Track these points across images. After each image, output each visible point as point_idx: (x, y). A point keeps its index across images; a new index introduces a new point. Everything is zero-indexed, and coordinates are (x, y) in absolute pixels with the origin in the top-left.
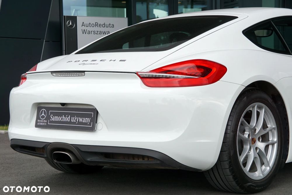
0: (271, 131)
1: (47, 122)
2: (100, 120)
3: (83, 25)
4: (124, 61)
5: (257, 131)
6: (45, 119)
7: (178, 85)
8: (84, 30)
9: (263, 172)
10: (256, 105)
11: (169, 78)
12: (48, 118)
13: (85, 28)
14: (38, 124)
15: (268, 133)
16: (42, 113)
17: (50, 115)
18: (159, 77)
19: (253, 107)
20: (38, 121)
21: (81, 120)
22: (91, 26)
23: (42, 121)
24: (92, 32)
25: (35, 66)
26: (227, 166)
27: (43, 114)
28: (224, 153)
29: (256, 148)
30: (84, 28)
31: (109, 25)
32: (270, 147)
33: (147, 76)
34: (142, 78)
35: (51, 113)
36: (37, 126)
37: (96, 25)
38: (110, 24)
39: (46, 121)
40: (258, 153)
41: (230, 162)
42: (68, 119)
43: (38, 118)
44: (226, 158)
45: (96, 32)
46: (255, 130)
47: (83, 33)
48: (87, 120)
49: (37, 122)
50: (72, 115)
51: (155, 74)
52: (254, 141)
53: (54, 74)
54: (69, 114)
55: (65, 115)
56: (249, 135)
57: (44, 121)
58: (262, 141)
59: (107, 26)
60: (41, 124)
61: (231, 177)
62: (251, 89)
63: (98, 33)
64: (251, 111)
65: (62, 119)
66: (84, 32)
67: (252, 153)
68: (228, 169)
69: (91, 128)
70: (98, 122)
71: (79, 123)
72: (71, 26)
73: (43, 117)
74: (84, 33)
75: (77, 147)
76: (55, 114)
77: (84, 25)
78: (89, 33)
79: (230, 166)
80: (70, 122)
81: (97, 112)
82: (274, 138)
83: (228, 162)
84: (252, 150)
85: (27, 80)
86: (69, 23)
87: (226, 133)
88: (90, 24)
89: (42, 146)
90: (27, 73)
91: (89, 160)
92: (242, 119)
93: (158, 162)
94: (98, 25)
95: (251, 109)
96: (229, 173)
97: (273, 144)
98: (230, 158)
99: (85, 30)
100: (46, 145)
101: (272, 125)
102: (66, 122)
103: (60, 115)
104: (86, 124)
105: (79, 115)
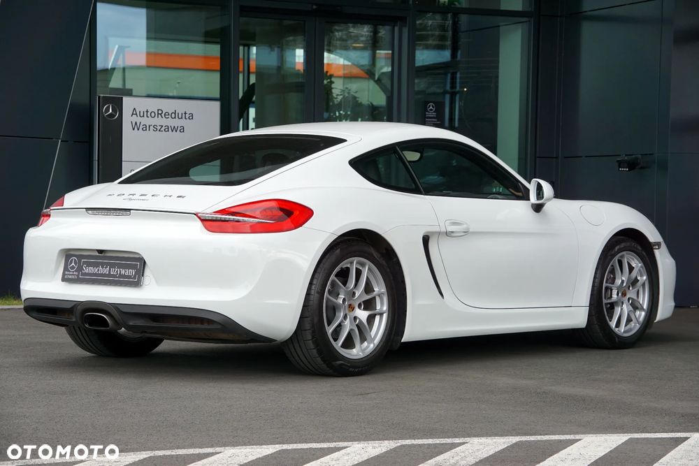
0: (379, 296)
1: (79, 274)
2: (147, 272)
3: (134, 113)
4: (183, 197)
5: (357, 295)
6: (76, 271)
7: (249, 231)
8: (136, 123)
9: (363, 351)
10: (356, 260)
11: (238, 221)
12: (80, 269)
13: (138, 120)
14: (66, 277)
15: (375, 298)
16: (71, 263)
17: (83, 264)
18: (225, 221)
19: (352, 263)
20: (66, 273)
21: (123, 272)
22: (149, 115)
23: (71, 273)
24: (152, 128)
25: (61, 199)
26: (309, 337)
27: (73, 264)
28: (306, 319)
29: (355, 318)
30: (135, 119)
31: (184, 115)
32: (377, 318)
33: (210, 218)
34: (203, 220)
35: (84, 263)
36: (64, 279)
37: (158, 114)
38: (185, 113)
39: (76, 273)
40: (357, 325)
41: (313, 332)
42: (106, 271)
43: (66, 269)
44: (307, 326)
45: (159, 128)
46: (354, 293)
47: (134, 129)
48: (131, 272)
49: (64, 274)
50: (112, 266)
51: (219, 216)
52: (351, 308)
53: (90, 212)
54: (107, 264)
55: (103, 265)
56: (344, 300)
57: (75, 273)
58: (365, 309)
59: (180, 117)
60: (70, 277)
61: (315, 351)
62: (349, 240)
63: (163, 129)
64: (348, 269)
65: (98, 270)
66: (135, 126)
67: (347, 322)
68: (310, 341)
69: (136, 282)
70: (145, 274)
71: (121, 276)
72: (111, 116)
73: (73, 267)
74: (136, 128)
75: (116, 306)
76: (89, 265)
77: (136, 114)
78: (145, 128)
79: (313, 337)
80: (109, 275)
81: (145, 262)
82: (383, 306)
83: (310, 331)
84: (348, 319)
85: (51, 218)
86: (107, 110)
87: (308, 294)
88: (147, 112)
89: (70, 307)
90: (52, 208)
91: (131, 324)
92: (332, 277)
93: (219, 327)
94: (163, 115)
95: (349, 266)
96: (312, 346)
97: (381, 314)
98: (313, 326)
99: (138, 124)
100: (75, 305)
101: (380, 288)
102: (104, 275)
103: (96, 265)
104: (129, 277)
105: (121, 266)
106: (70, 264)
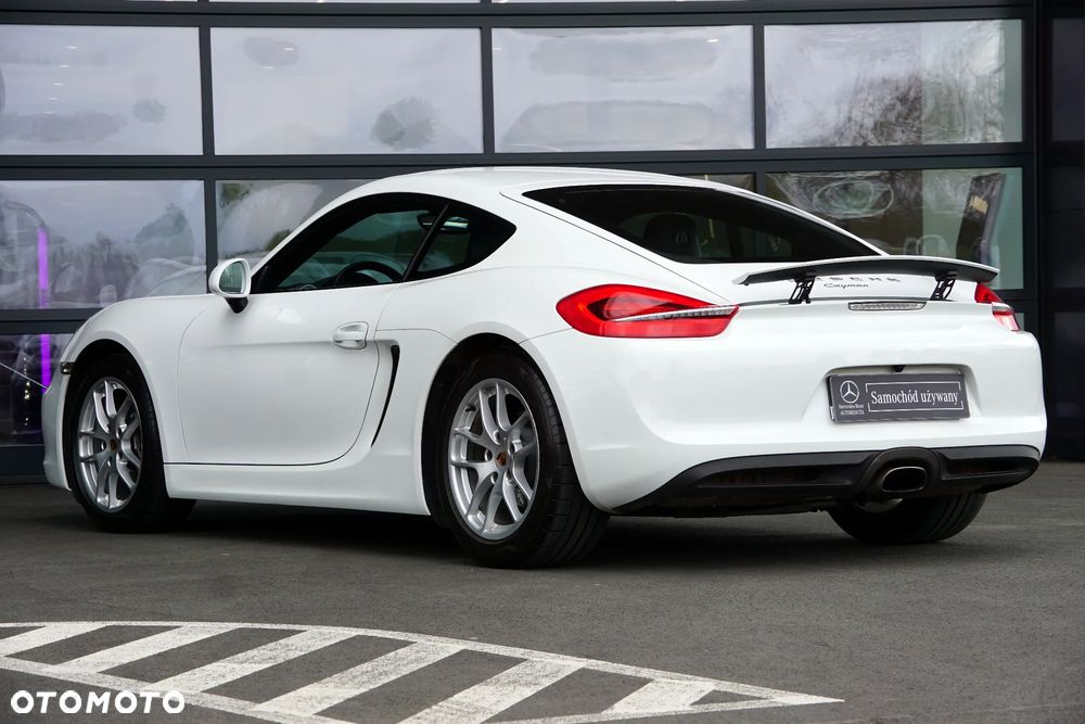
1: (865, 409)
6: (859, 403)
12: (865, 399)
14: (842, 413)
17: (870, 391)
20: (841, 407)
21: (940, 398)
23: (851, 407)
27: (849, 391)
35: (872, 388)
36: (837, 419)
39: (862, 406)
42: (914, 398)
48: (951, 397)
49: (837, 410)
50: (922, 389)
54: (913, 388)
55: (906, 389)
57: (858, 406)
60: (851, 413)
65: (901, 398)
69: (962, 412)
71: (938, 404)
73: (851, 398)
75: (939, 452)
76: (882, 390)
80: (920, 404)
89: (859, 461)
100: (868, 457)
102: (913, 405)
103: (895, 390)
104: (951, 404)
105: (934, 389)
106: (844, 392)
